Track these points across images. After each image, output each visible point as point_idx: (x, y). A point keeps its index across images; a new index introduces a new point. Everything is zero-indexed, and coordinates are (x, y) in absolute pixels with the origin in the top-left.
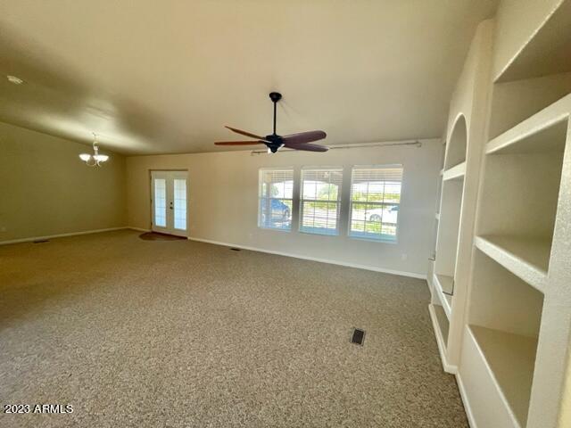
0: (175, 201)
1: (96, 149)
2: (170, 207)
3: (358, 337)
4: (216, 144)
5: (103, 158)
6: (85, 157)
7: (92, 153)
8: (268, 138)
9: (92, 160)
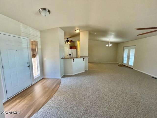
0: (130, 56)
6: (107, 45)
9: (109, 46)
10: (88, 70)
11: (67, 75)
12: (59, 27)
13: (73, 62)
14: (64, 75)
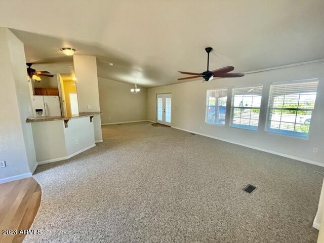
0: (166, 109)
1: (136, 86)
2: (164, 112)
3: (250, 189)
4: (179, 79)
5: (138, 90)
6: (132, 90)
7: (135, 88)
8: (204, 73)
9: (135, 91)
10: (102, 141)
11: (49, 163)
12: (9, 29)
13: (66, 126)
14: (38, 166)
